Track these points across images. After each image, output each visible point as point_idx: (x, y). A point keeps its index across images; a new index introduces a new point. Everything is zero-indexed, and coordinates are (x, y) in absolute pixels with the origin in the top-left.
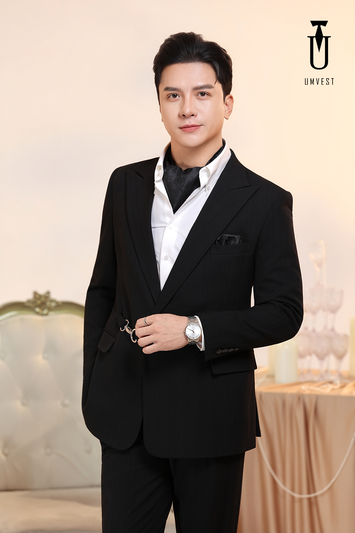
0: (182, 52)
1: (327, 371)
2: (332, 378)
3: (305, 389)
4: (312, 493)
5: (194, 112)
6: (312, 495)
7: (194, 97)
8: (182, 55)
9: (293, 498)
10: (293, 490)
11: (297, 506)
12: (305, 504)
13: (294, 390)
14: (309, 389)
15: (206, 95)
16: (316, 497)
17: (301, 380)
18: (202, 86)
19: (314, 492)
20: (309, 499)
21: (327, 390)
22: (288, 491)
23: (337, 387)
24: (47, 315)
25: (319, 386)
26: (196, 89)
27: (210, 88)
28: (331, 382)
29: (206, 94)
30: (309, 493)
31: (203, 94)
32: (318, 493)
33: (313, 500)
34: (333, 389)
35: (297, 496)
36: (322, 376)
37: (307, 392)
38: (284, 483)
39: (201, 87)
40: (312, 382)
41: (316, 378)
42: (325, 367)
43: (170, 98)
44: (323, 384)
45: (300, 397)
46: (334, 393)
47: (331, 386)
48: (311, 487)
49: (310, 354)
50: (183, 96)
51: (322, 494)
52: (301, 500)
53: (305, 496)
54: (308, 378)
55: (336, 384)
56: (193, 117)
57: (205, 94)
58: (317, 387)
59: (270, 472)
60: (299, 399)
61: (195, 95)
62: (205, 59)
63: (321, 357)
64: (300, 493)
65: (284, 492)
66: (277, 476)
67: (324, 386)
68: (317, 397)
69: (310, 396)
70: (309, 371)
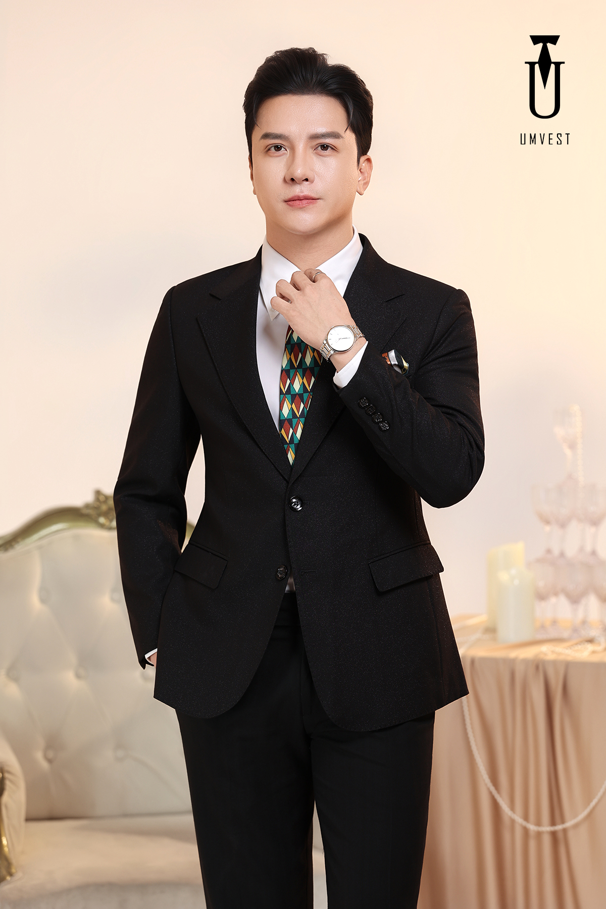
0: (295, 78)
1: (584, 622)
2: (593, 633)
3: (547, 652)
4: (559, 824)
5: (310, 176)
6: (559, 827)
7: (311, 151)
8: (295, 82)
9: (526, 831)
10: (526, 818)
11: (532, 844)
12: (547, 841)
13: (529, 653)
14: (553, 652)
15: (329, 149)
16: (565, 831)
17: (540, 637)
18: (324, 133)
19: (563, 822)
20: (554, 834)
21: (584, 653)
22: (519, 820)
23: (599, 648)
25: (570, 647)
26: (314, 137)
27: (337, 138)
28: (591, 641)
29: (331, 147)
30: (553, 823)
31: (324, 147)
32: (568, 824)
33: (560, 836)
34: (594, 652)
35: (532, 828)
36: (575, 630)
37: (551, 657)
38: (512, 808)
39: (324, 136)
40: (558, 640)
41: (566, 634)
42: (580, 615)
43: (270, 151)
44: (576, 644)
45: (538, 666)
46: (595, 659)
47: (590, 647)
48: (556, 815)
49: (556, 594)
50: (293, 149)
51: (576, 826)
52: (539, 835)
53: (547, 828)
54: (553, 634)
55: (599, 644)
56: (306, 183)
57: (328, 146)
58: (567, 649)
59: (488, 789)
60: (537, 667)
61: (312, 148)
62: (330, 89)
63: (575, 600)
64: (538, 823)
65: (513, 821)
66: (501, 796)
67: (579, 647)
68: (568, 665)
69: (555, 663)
70: (554, 622)
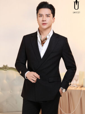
21: (73, 88)
24: (6, 70)
32: (71, 113)
50: (43, 16)
55: (76, 87)
56: (45, 21)
68: (71, 90)
